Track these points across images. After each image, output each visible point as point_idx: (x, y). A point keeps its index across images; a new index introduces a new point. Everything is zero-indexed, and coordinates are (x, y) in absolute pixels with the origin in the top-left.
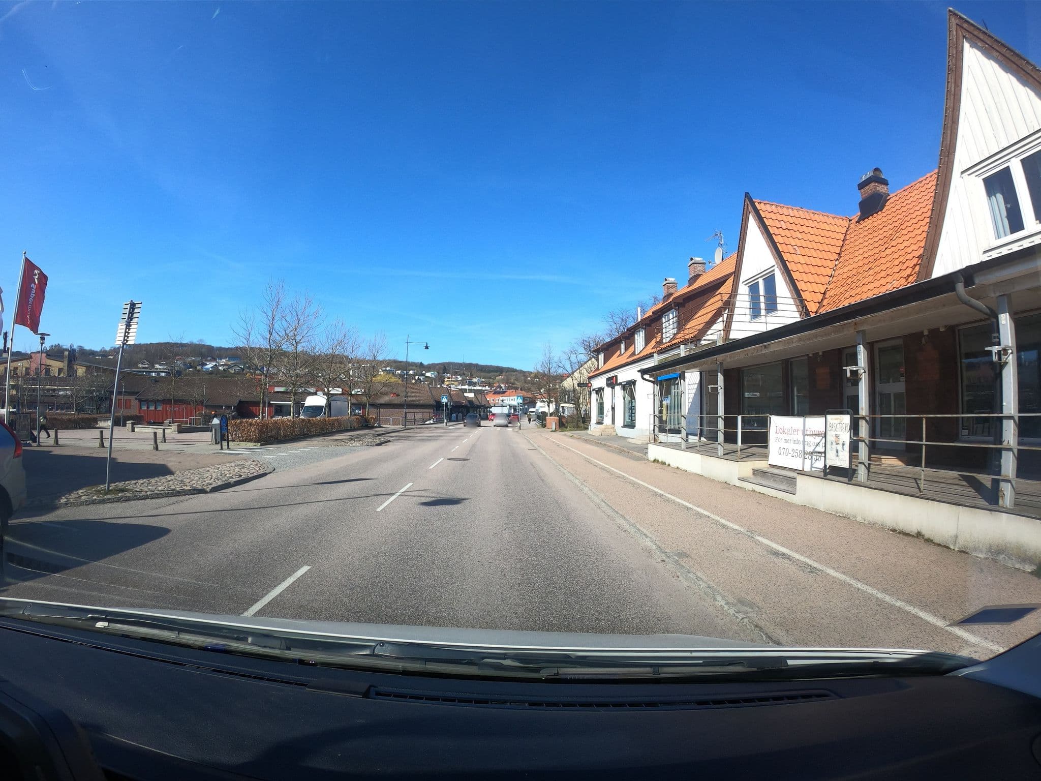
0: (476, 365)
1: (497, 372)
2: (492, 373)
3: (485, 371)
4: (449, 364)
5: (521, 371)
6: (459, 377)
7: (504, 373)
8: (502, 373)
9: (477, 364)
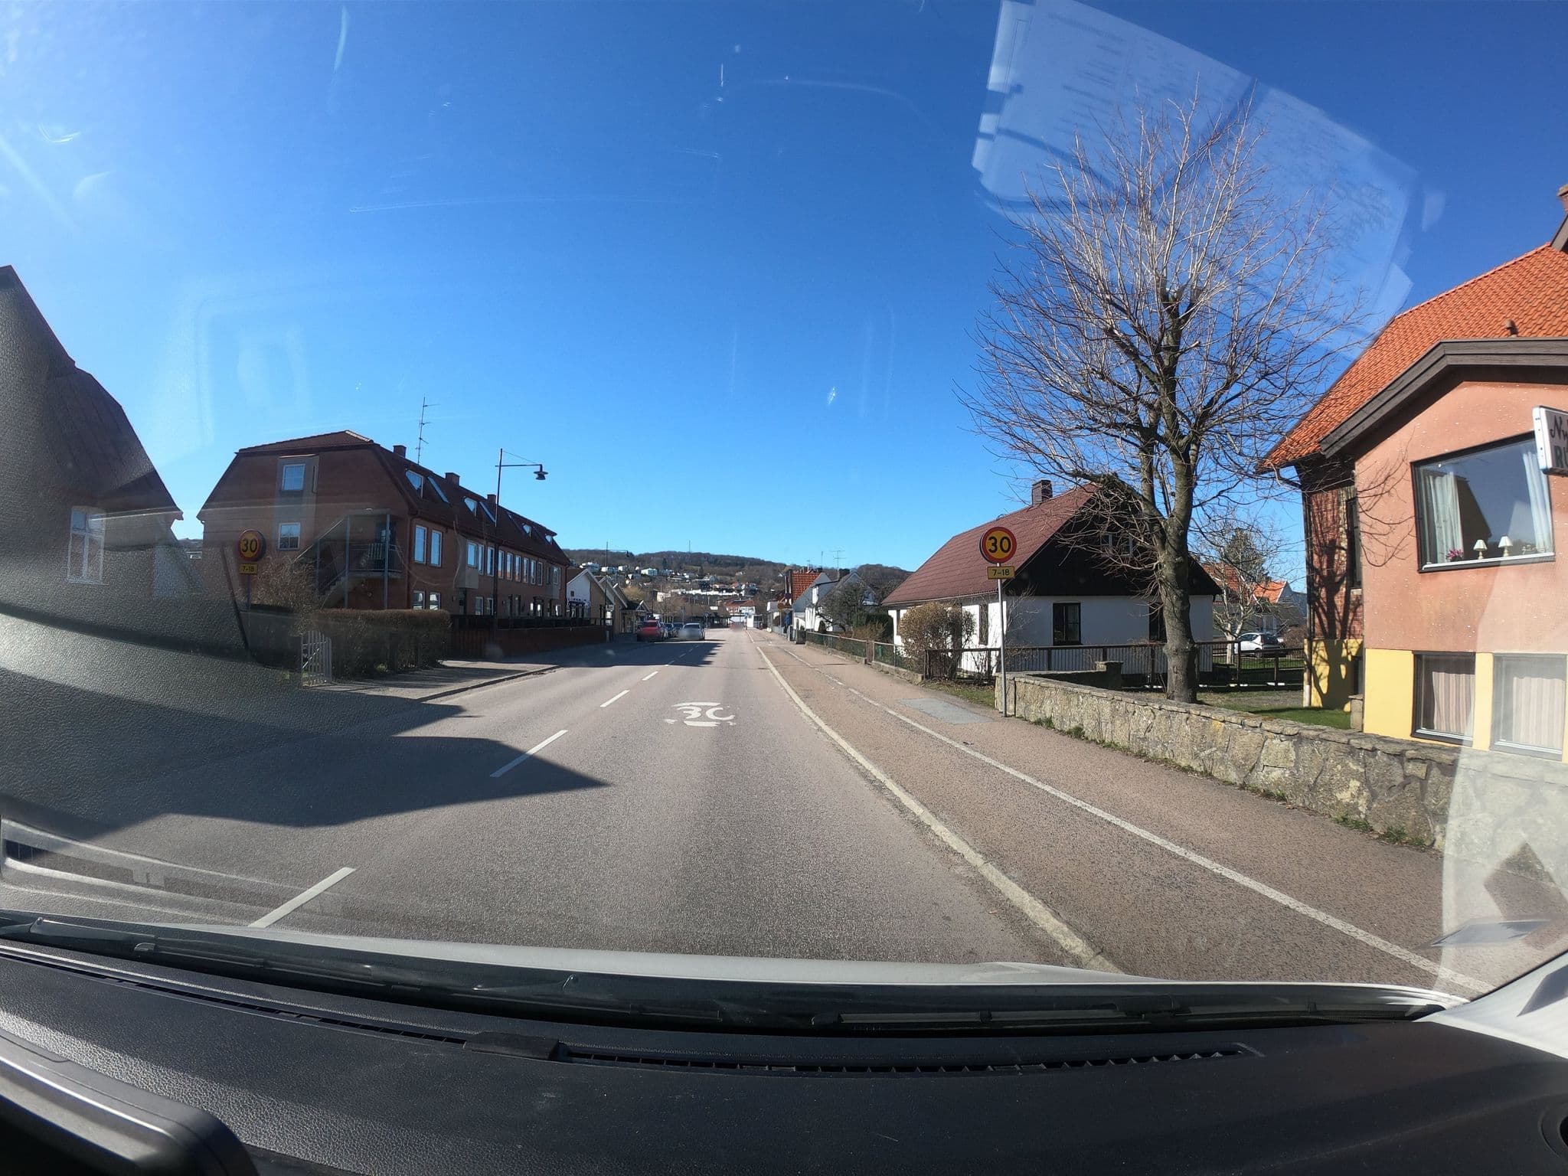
0: (707, 556)
1: (737, 565)
2: (730, 568)
3: (720, 565)
4: (669, 554)
5: (770, 563)
6: (685, 574)
7: (746, 568)
8: (743, 567)
9: (709, 554)
